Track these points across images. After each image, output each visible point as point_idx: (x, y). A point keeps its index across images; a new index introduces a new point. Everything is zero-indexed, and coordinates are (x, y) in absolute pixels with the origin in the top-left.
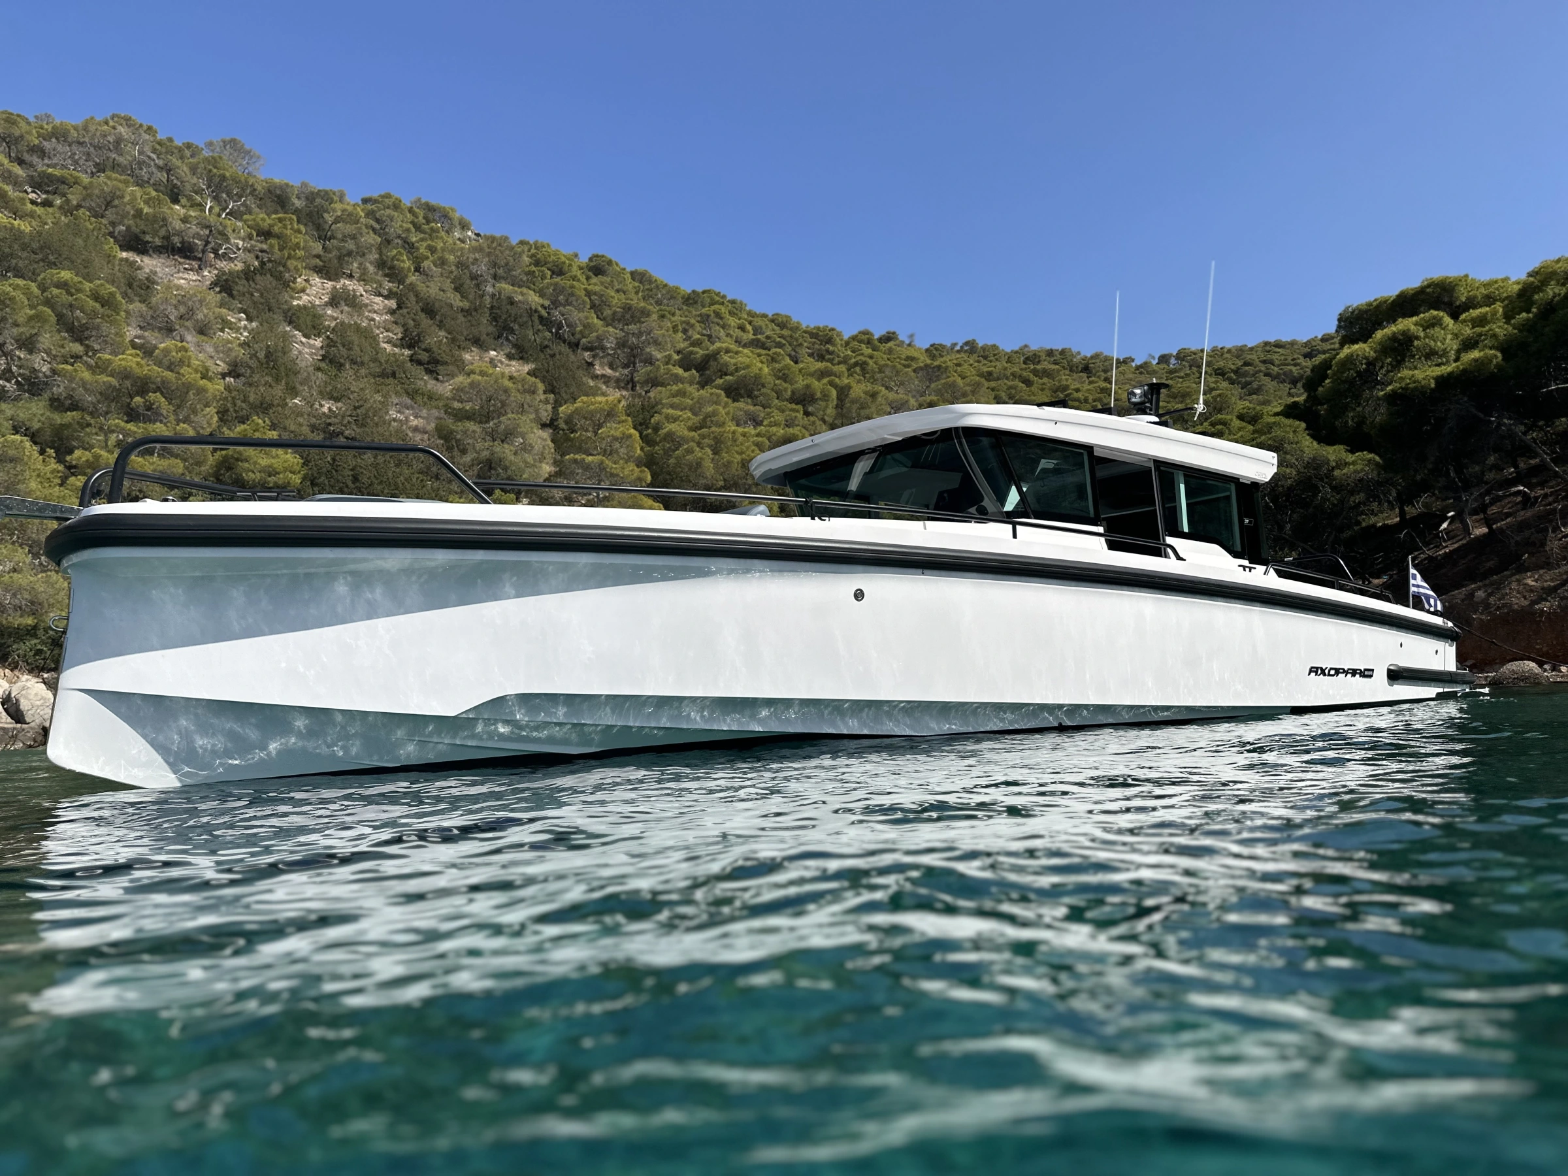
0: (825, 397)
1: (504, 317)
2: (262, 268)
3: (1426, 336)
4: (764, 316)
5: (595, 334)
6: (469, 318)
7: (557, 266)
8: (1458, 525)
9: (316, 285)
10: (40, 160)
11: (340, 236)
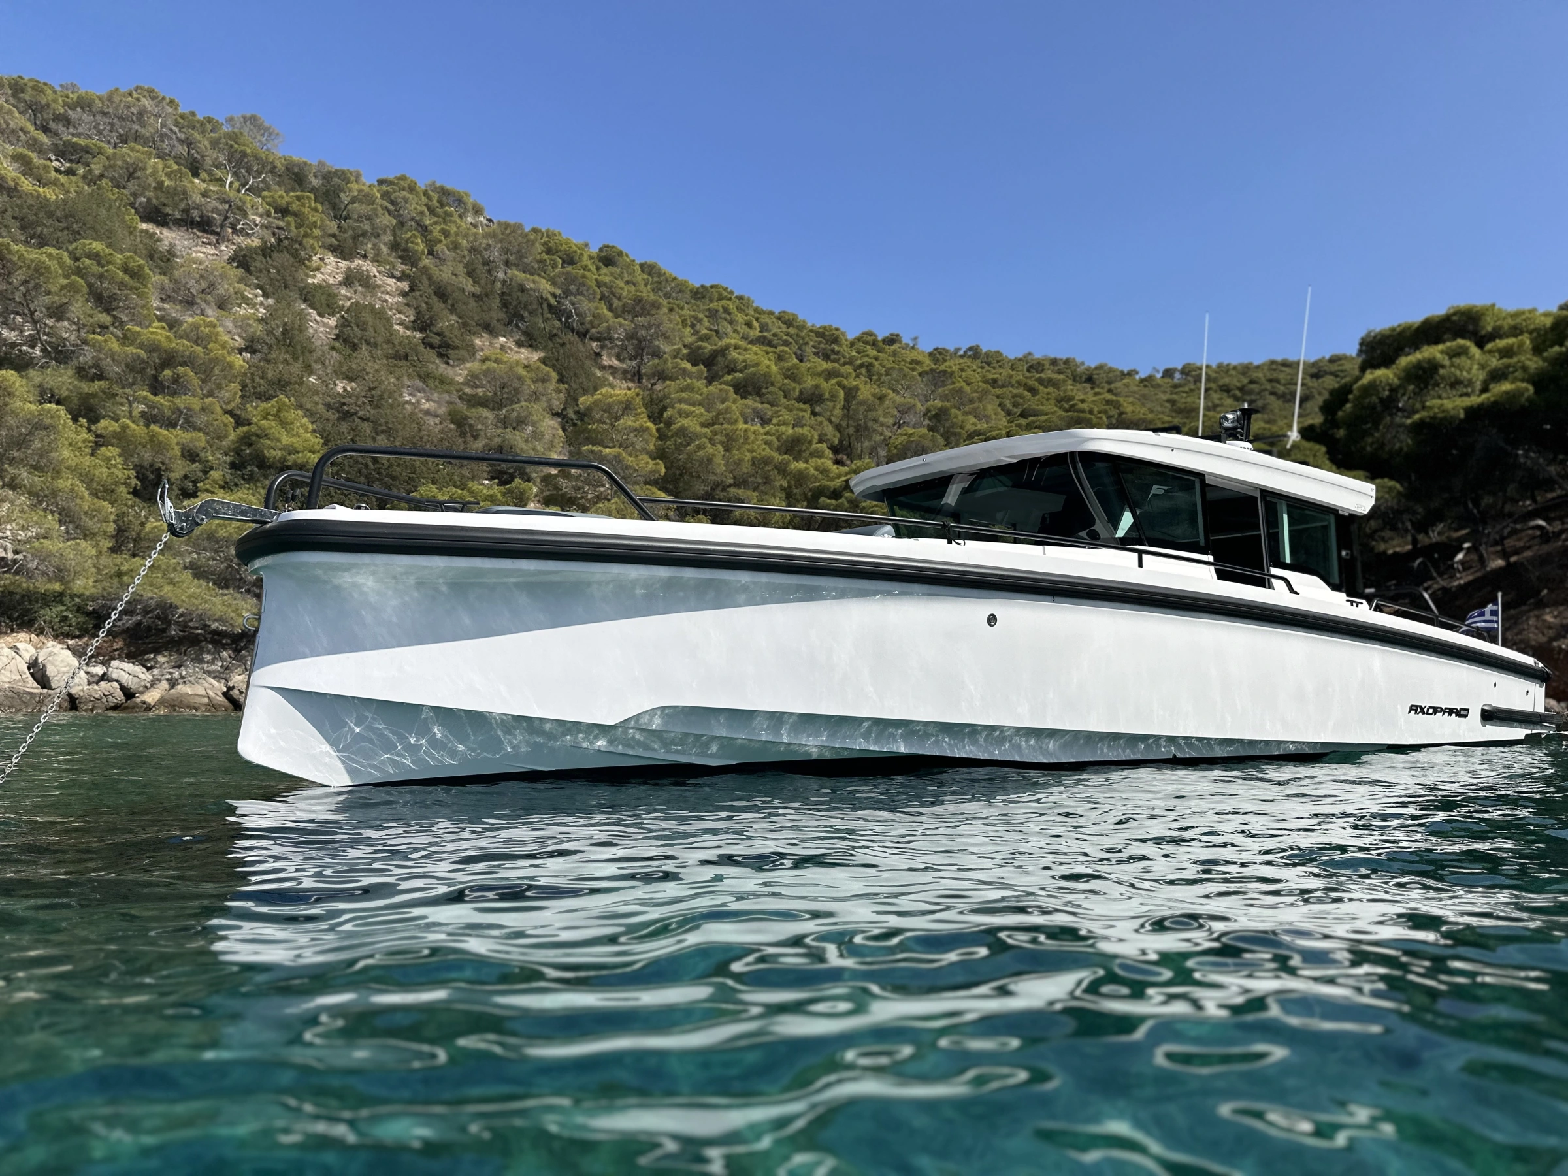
0: (833, 397)
1: (514, 303)
2: (279, 245)
3: (1452, 365)
4: (771, 313)
5: (605, 325)
6: (481, 303)
7: (568, 255)
8: (1474, 557)
9: (330, 264)
10: (64, 129)
11: (356, 217)
